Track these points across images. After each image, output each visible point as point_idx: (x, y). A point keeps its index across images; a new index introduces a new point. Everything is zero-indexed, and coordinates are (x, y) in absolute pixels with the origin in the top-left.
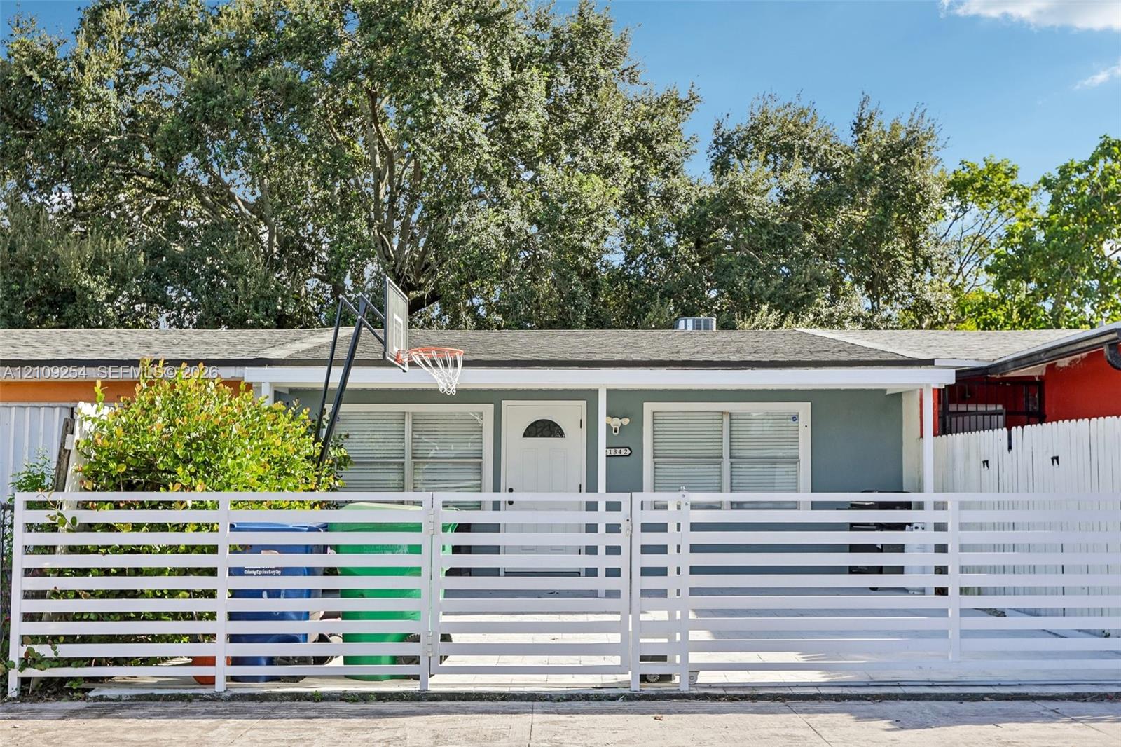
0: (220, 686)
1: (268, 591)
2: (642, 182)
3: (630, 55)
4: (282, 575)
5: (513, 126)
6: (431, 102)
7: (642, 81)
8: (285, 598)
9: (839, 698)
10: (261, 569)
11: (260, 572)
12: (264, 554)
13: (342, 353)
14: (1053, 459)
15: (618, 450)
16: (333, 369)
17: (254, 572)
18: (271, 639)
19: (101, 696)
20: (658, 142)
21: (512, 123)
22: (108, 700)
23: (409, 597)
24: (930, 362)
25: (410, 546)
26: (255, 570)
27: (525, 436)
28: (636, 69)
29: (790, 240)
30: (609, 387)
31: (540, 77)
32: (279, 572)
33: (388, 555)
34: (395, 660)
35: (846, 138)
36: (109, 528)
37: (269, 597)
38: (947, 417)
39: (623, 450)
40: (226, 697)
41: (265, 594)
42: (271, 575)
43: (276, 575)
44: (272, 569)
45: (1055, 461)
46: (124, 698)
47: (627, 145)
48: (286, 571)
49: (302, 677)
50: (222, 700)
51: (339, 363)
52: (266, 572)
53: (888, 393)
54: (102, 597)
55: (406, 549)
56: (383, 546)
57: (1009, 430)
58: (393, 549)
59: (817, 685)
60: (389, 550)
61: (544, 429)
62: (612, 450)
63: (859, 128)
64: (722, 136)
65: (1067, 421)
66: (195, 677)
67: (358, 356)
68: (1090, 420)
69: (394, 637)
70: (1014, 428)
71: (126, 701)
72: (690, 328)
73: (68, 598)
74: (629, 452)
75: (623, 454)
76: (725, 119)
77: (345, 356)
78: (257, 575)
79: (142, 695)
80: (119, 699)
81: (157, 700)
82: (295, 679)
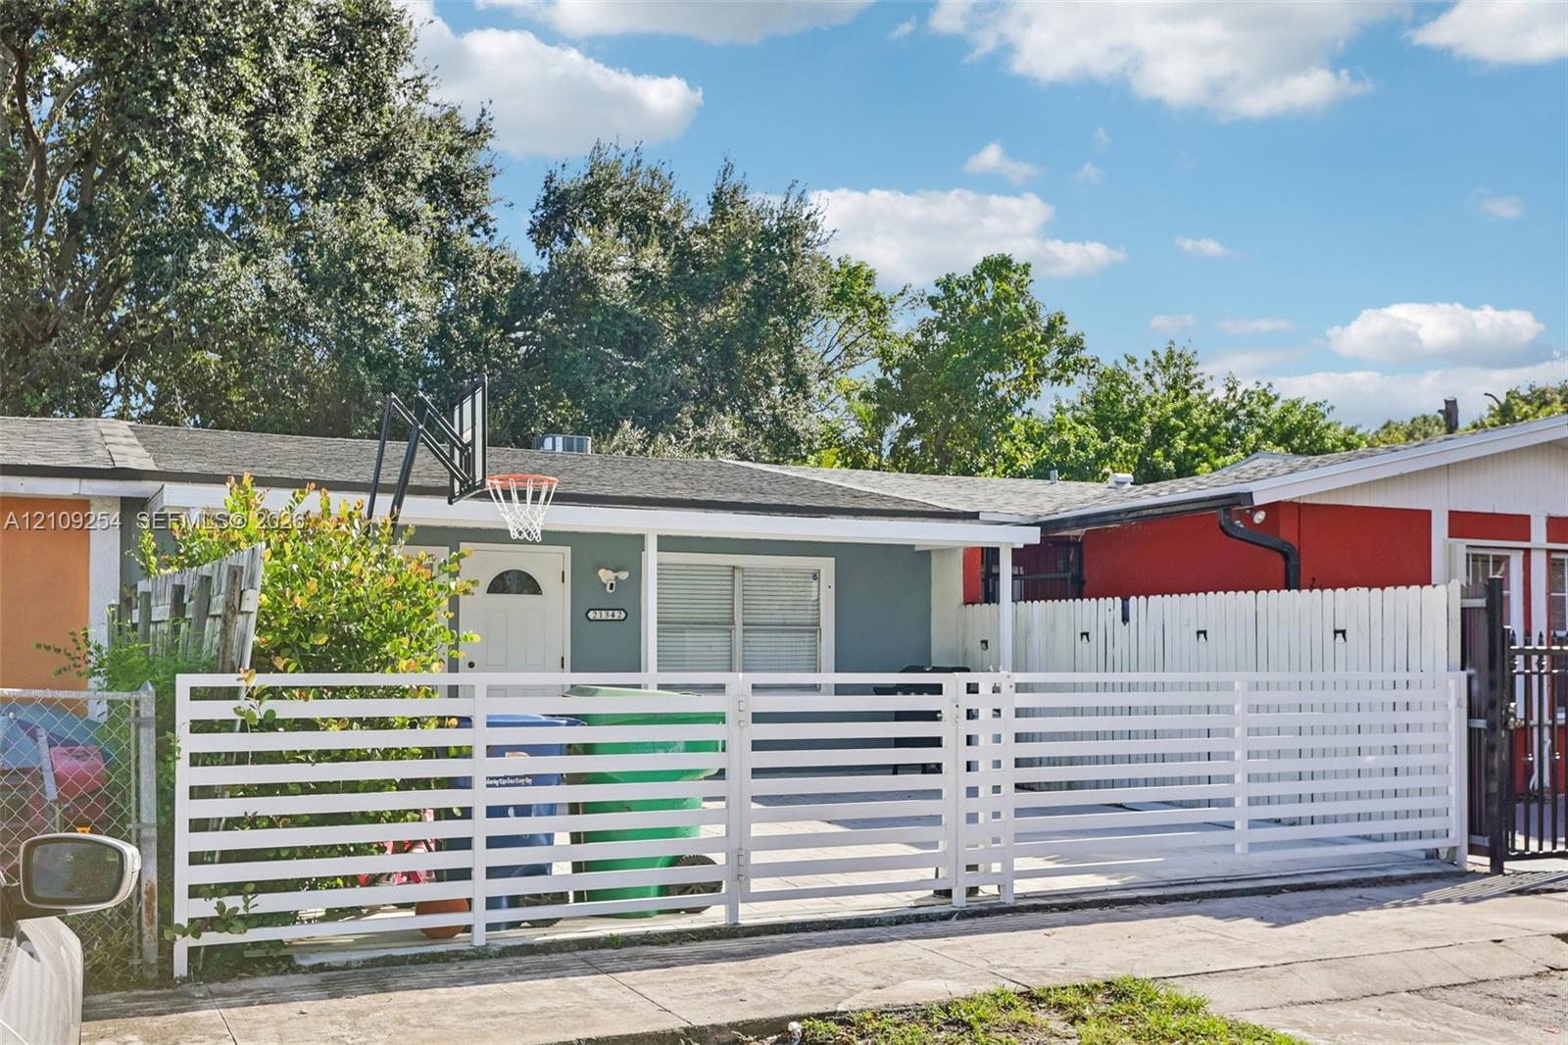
0: (479, 938)
1: (516, 807)
2: (445, 239)
3: (417, 61)
4: (533, 785)
5: (275, 140)
6: (168, 86)
7: (433, 100)
8: (537, 815)
9: (1162, 900)
10: (505, 778)
11: (504, 782)
12: (509, 758)
13: (391, 475)
14: (1199, 633)
15: (610, 612)
16: (379, 497)
17: (496, 782)
18: (517, 871)
19: (321, 964)
20: (467, 187)
21: (274, 135)
22: (331, 969)
23: (684, 808)
24: (974, 516)
25: (687, 743)
26: (497, 778)
27: (489, 592)
28: (424, 81)
29: (645, 338)
30: (660, 533)
31: (313, 75)
32: (529, 781)
33: (661, 755)
34: (664, 890)
35: (703, 214)
36: (309, 725)
37: (517, 814)
38: (991, 581)
39: (616, 612)
40: (495, 952)
41: (511, 811)
42: (520, 785)
43: (526, 785)
44: (520, 777)
45: (1202, 635)
46: (354, 965)
47: (427, 186)
48: (539, 780)
49: (557, 920)
50: (491, 957)
51: (387, 489)
52: (512, 781)
53: (917, 549)
54: (307, 824)
55: (682, 746)
56: (653, 743)
57: (1125, 600)
58: (666, 747)
59: (1106, 890)
60: (661, 748)
61: (515, 583)
62: (604, 612)
63: (718, 202)
64: (554, 193)
65: (1221, 594)
66: (423, 930)
67: (413, 481)
68: (1256, 592)
69: (665, 862)
70: (1133, 599)
71: (358, 968)
72: (559, 448)
73: (257, 828)
74: (623, 615)
75: (616, 618)
76: (560, 169)
77: (394, 479)
78: (500, 786)
79: (379, 958)
80: (347, 966)
81: (403, 964)
82: (548, 923)
